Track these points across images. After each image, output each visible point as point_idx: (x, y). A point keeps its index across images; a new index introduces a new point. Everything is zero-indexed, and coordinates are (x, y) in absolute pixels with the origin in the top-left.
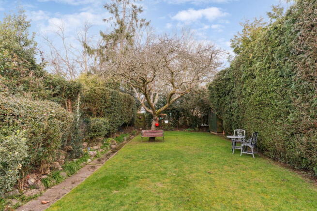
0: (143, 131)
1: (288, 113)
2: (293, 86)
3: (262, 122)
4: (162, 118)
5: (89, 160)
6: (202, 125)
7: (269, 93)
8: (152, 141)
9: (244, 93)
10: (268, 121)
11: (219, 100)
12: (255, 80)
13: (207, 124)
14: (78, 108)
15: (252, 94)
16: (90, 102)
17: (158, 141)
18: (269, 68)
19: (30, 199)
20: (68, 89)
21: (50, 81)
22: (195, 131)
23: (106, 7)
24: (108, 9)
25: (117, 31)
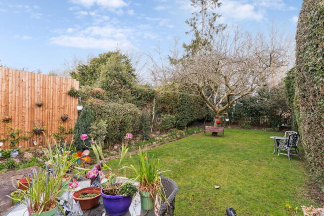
0: (206, 127)
4: (224, 117)
5: (155, 143)
8: (214, 136)
14: (154, 108)
16: (164, 103)
17: (219, 136)
19: (112, 155)
20: (146, 95)
21: (135, 91)
22: (274, 131)
23: (187, 22)
24: (188, 23)
25: (194, 42)
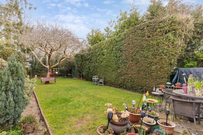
0: (42, 78)
1: (118, 69)
2: (121, 61)
3: (106, 72)
4: (54, 71)
6: (69, 74)
7: (111, 62)
9: (98, 61)
10: (109, 72)
11: (82, 63)
12: (105, 57)
13: (71, 74)
15: (103, 62)
17: (51, 83)
18: (111, 53)
22: (64, 78)
